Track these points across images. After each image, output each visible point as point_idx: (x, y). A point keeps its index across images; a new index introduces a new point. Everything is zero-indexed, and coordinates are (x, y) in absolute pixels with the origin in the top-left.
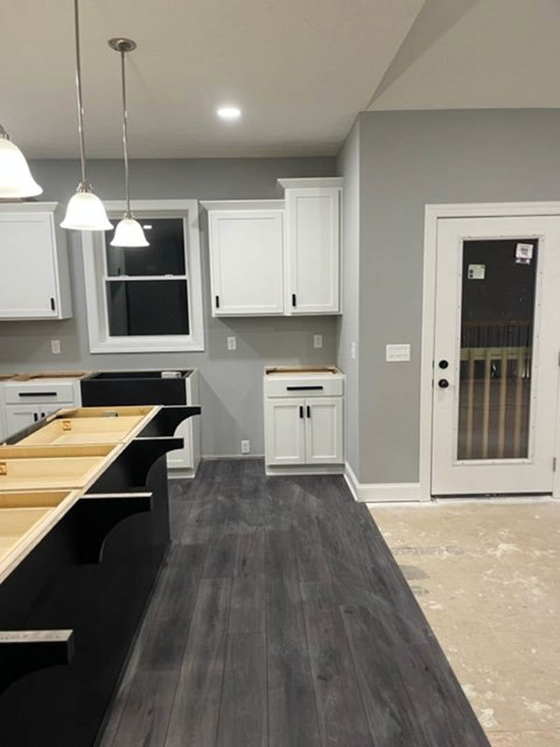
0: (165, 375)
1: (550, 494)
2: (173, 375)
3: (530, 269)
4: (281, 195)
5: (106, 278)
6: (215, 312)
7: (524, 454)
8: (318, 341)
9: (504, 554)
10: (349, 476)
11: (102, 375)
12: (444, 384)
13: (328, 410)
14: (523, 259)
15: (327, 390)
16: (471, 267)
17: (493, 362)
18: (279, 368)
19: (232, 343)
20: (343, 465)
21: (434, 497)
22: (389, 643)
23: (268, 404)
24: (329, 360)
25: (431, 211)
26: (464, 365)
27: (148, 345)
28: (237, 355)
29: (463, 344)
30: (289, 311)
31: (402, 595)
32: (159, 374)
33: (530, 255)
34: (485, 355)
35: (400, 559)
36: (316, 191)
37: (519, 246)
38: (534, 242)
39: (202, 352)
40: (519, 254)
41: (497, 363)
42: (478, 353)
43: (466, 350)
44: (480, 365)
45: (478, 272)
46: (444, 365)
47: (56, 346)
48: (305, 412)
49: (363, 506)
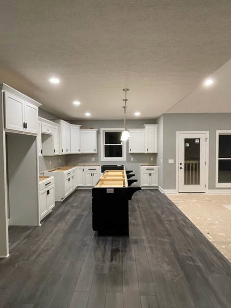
0: (118, 166)
1: (204, 193)
2: (120, 166)
3: (198, 145)
4: (144, 127)
5: (105, 145)
6: (130, 152)
7: (199, 184)
8: (152, 159)
9: (194, 201)
10: (161, 189)
11: (104, 166)
12: (181, 168)
13: (155, 174)
14: (197, 143)
15: (155, 169)
16: (186, 144)
17: (191, 164)
18: (143, 165)
19: (132, 159)
20: (158, 187)
21: (179, 193)
22: (172, 211)
23: (142, 173)
24: (154, 163)
25: (178, 133)
26: (185, 164)
27: (114, 159)
28: (133, 162)
29: (185, 160)
30: (146, 152)
31: (174, 206)
32: (117, 166)
33: (198, 141)
34: (190, 162)
35: (173, 202)
36: (152, 127)
37: (196, 140)
38: (199, 139)
39: (125, 161)
40: (196, 141)
41: (193, 164)
42: (188, 162)
43: (186, 161)
44: (189, 164)
45: (188, 145)
46: (181, 164)
47: (93, 159)
48: (150, 175)
49: (164, 194)
